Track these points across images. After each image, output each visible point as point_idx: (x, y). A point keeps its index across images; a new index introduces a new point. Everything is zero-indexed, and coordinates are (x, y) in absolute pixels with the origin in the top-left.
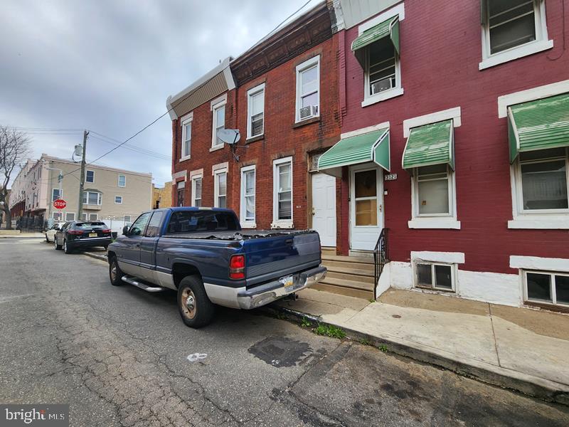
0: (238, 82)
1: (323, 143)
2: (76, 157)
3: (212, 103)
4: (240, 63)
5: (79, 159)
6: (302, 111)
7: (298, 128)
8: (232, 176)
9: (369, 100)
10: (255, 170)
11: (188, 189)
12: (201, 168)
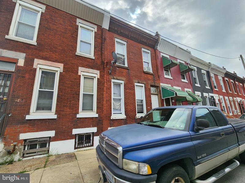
1: (155, 84)
3: (79, 21)
7: (146, 73)
8: (103, 82)
9: (166, 76)
10: (123, 84)
11: (27, 76)
12: (59, 62)
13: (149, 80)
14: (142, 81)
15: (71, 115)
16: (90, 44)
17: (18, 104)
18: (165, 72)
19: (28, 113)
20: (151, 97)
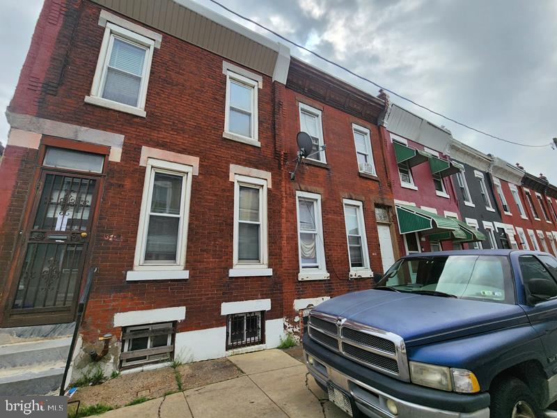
3: (227, 65)
7: (363, 177)
8: (280, 197)
9: (404, 184)
10: (319, 201)
11: (128, 183)
12: (190, 154)
13: (370, 191)
14: (358, 195)
15: (217, 270)
16: (249, 115)
17: (111, 246)
18: (400, 175)
19: (131, 267)
20: (378, 230)
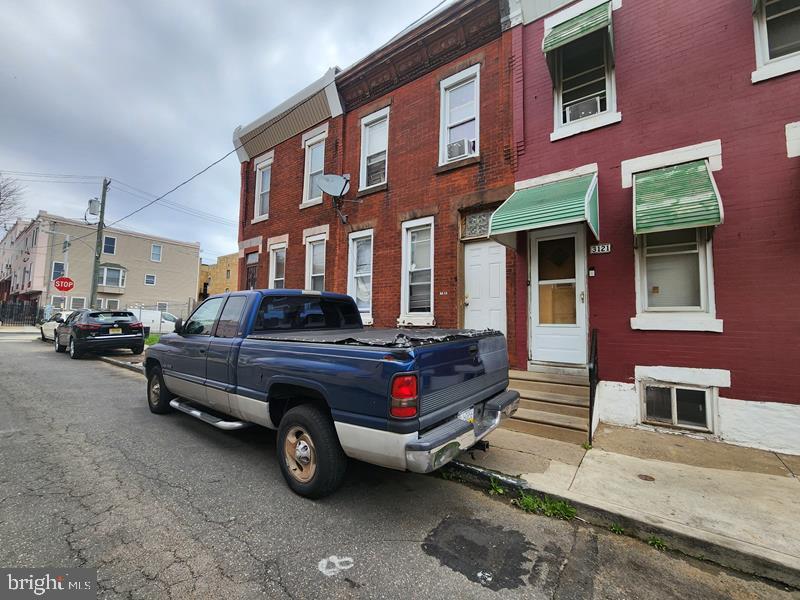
0: (346, 106)
1: (485, 196)
2: (89, 216)
3: (305, 137)
4: (351, 77)
5: (94, 219)
6: (450, 148)
7: (443, 173)
8: (335, 246)
10: (372, 237)
11: (265, 265)
12: (285, 233)
14: (427, 208)
18: (563, 109)
